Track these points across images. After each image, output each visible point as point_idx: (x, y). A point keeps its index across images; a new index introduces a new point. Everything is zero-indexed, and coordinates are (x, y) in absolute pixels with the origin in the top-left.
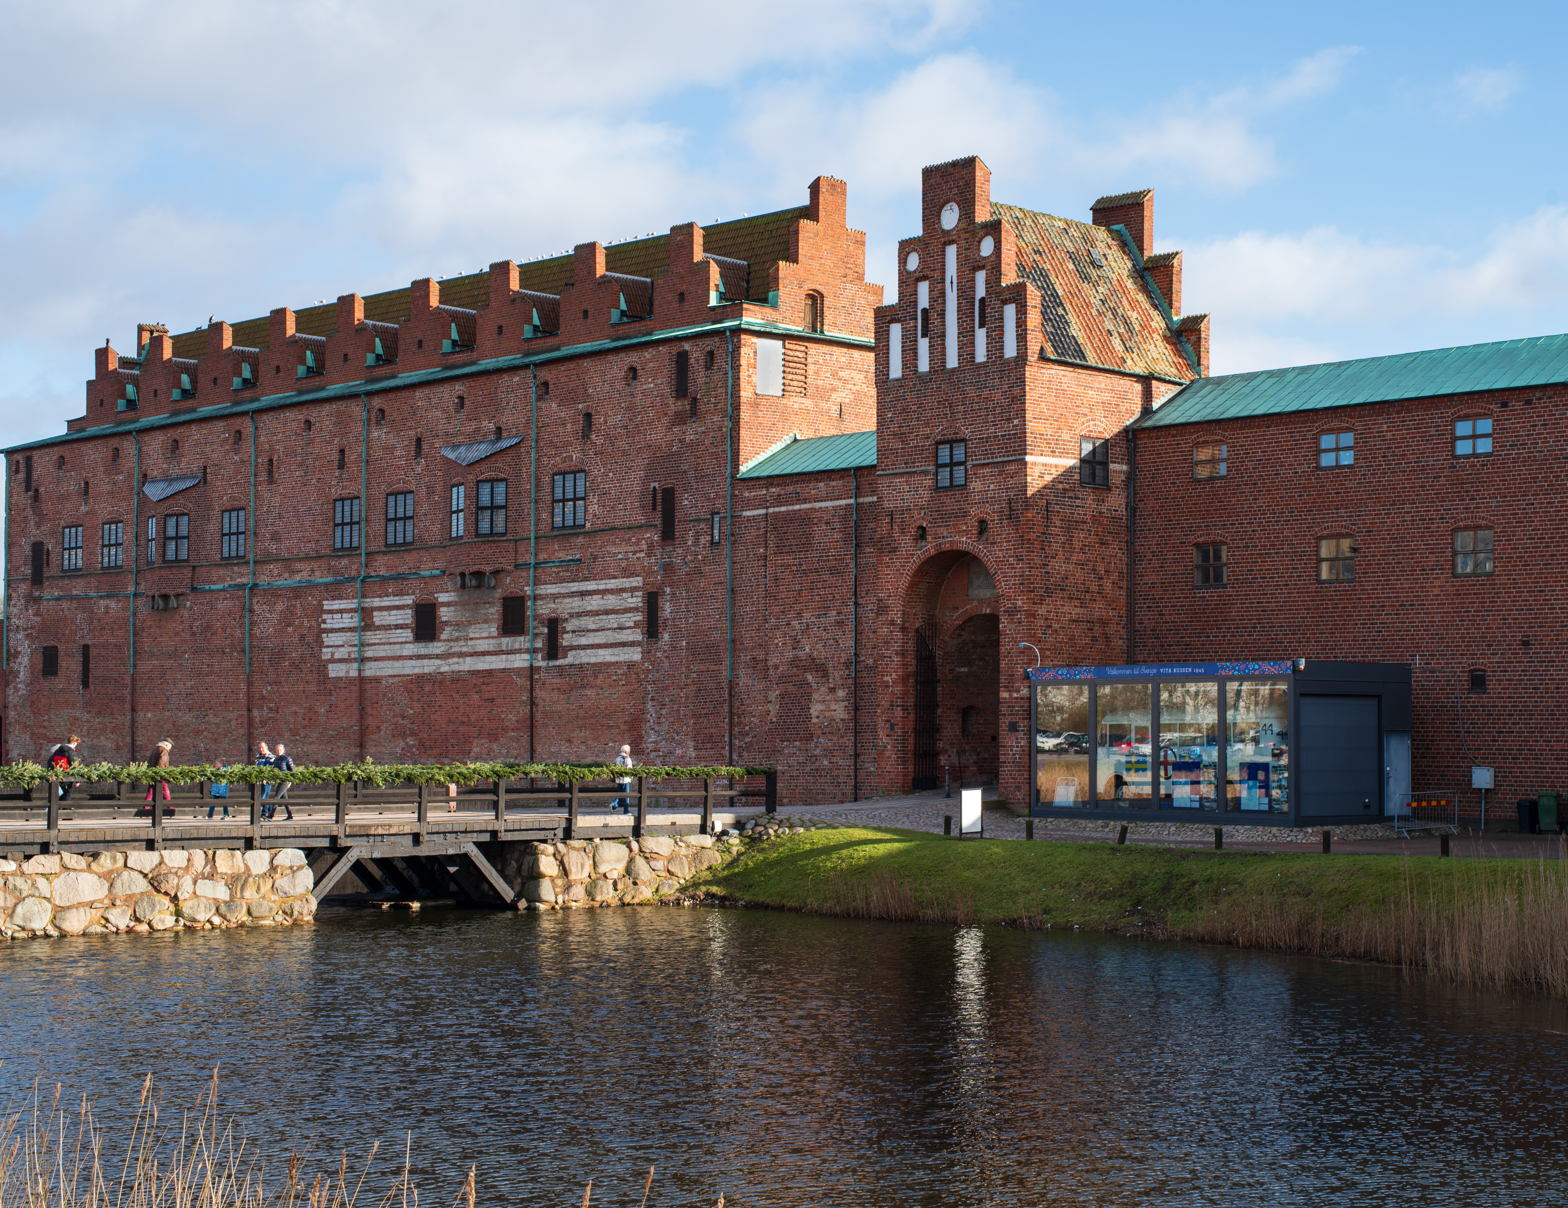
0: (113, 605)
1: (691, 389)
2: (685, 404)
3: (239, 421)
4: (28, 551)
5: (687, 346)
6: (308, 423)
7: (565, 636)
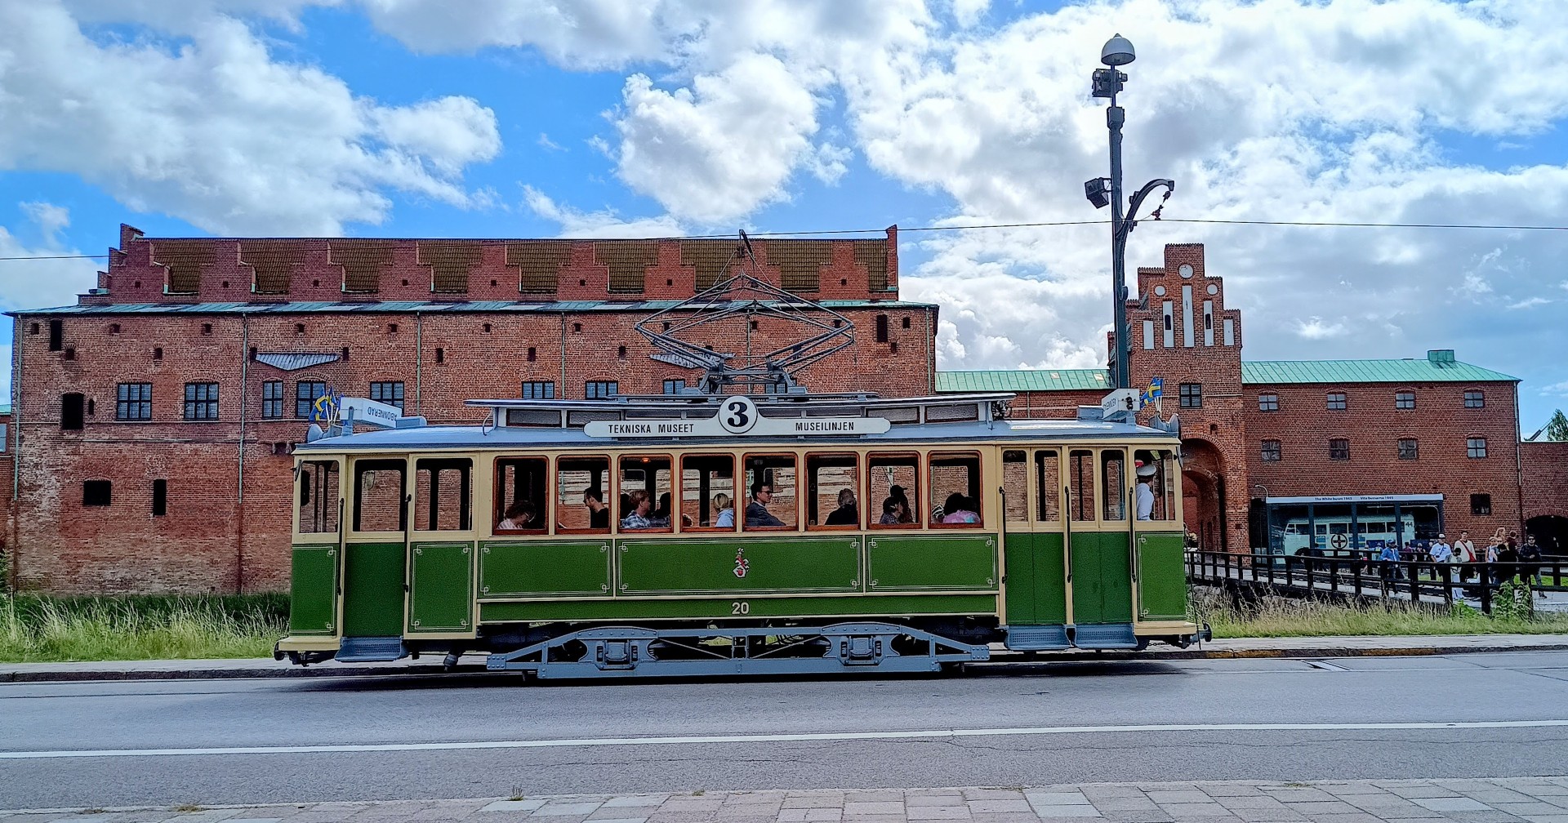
0: (206, 447)
1: (890, 337)
2: (887, 346)
3: (395, 317)
4: (56, 400)
5: (886, 313)
6: (487, 327)
7: (779, 479)
